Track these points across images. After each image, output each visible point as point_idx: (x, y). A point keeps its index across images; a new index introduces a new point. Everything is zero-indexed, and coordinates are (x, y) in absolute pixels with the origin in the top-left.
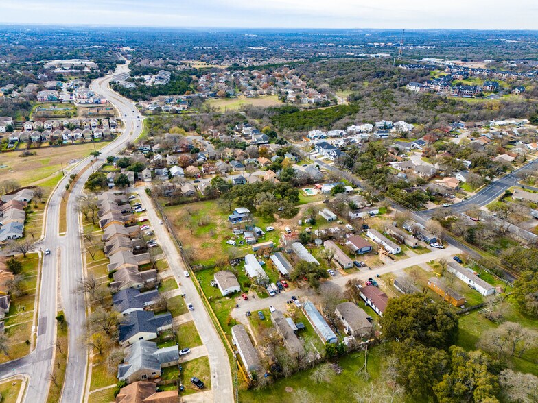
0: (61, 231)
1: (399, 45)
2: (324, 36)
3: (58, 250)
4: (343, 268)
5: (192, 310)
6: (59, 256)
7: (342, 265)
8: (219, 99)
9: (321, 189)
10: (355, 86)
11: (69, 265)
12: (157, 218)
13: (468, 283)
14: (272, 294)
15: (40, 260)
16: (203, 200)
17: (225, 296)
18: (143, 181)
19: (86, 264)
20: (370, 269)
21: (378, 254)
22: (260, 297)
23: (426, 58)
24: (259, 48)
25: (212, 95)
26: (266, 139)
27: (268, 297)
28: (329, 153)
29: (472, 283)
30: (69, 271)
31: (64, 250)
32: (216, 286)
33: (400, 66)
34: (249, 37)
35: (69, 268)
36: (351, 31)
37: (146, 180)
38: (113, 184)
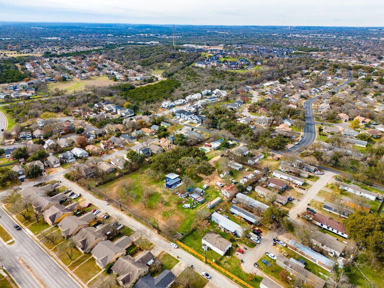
0: (6, 240)
1: (158, 35)
2: (99, 29)
3: (21, 262)
4: (283, 205)
5: (210, 278)
6: (28, 267)
7: (281, 203)
8: (58, 83)
9: (211, 146)
10: (162, 66)
11: (49, 273)
12: (97, 199)
13: (360, 195)
14: (258, 242)
15: (8, 279)
16: (126, 174)
17: (224, 256)
18: (53, 167)
19: (67, 267)
20: (299, 201)
21: (293, 188)
22: (250, 247)
23: (185, 44)
24: (53, 38)
25: (50, 80)
26: (132, 113)
27: (255, 245)
28: (191, 118)
29: (362, 194)
30: (56, 281)
31: (29, 259)
32: (209, 249)
33: (180, 50)
34: (36, 29)
35: (53, 278)
36: (115, 25)
37: (55, 166)
38: (24, 176)
